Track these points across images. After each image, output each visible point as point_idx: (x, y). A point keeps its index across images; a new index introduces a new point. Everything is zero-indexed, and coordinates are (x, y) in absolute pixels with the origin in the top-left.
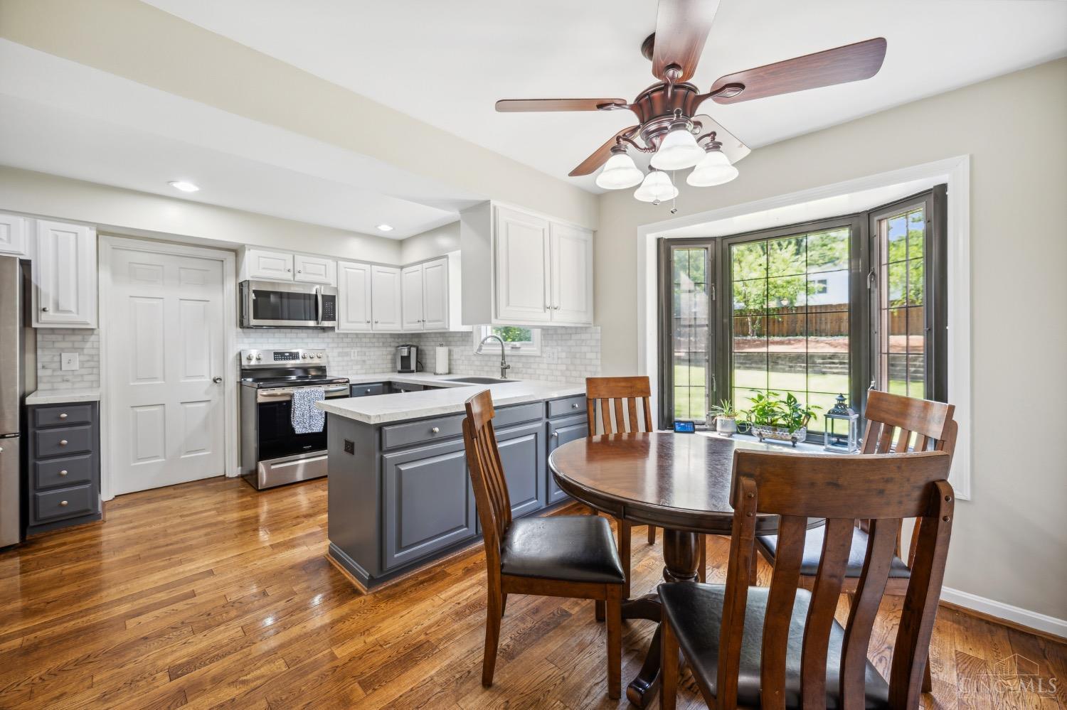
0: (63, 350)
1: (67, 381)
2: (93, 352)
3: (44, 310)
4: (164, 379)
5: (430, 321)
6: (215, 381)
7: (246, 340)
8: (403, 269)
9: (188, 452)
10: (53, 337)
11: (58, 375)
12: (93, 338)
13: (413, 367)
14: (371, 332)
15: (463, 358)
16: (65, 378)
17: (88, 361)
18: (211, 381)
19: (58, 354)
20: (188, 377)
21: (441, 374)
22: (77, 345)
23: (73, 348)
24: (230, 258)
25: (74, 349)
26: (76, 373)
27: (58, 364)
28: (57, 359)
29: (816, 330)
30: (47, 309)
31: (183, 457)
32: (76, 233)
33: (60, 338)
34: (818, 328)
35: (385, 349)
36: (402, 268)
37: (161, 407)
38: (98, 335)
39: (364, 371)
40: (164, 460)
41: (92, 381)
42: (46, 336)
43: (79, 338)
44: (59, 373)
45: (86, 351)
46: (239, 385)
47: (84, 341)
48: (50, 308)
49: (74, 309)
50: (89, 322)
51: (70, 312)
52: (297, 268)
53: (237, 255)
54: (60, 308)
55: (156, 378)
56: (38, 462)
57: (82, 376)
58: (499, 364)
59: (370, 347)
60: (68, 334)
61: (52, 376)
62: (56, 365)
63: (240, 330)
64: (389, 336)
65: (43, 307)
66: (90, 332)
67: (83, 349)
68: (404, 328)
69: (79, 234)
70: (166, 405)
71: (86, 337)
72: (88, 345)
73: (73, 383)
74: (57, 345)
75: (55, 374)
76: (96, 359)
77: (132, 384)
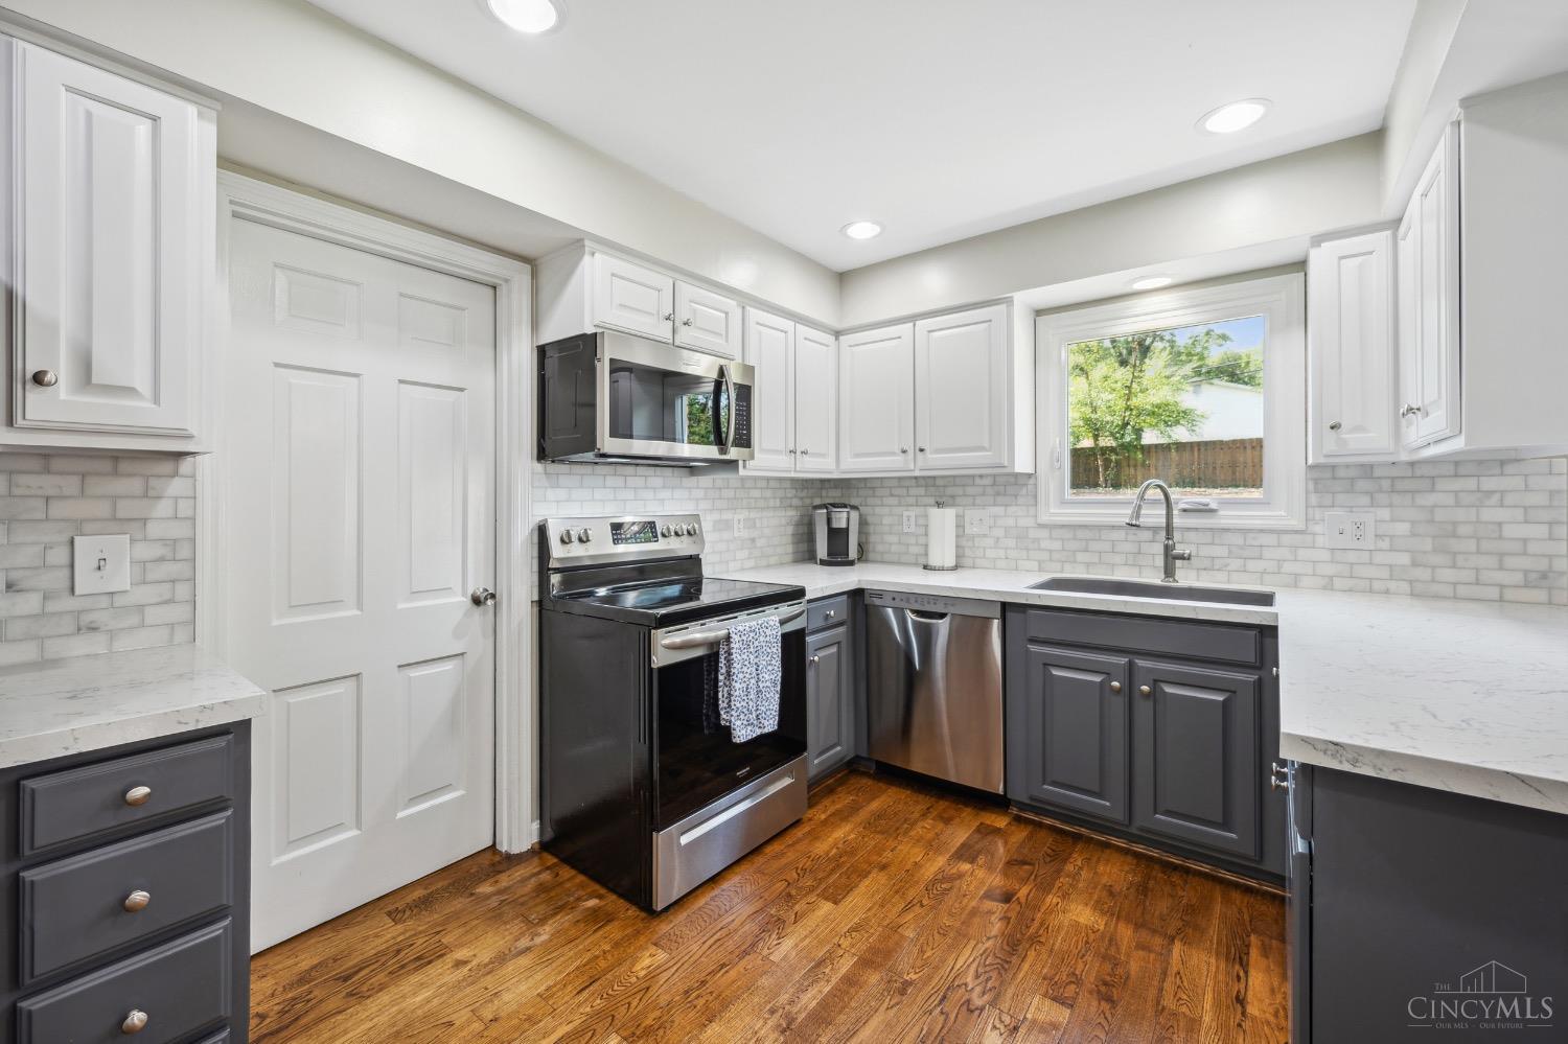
0: (79, 526)
1: (93, 629)
2: (178, 531)
3: (38, 379)
4: (360, 606)
5: (938, 451)
6: (477, 601)
7: (551, 494)
8: (841, 338)
9: (414, 800)
10: (48, 483)
11: (61, 614)
12: (176, 487)
13: (853, 553)
14: (793, 475)
15: (999, 532)
16: (86, 619)
17: (162, 559)
18: (468, 601)
19: (65, 538)
20: (416, 593)
21: (942, 569)
22: (125, 509)
23: (114, 519)
24: (520, 276)
25: (116, 522)
26: (119, 601)
27: (66, 572)
28: (59, 556)
29: (1199, 479)
30: (49, 377)
31: (400, 815)
32: (154, 119)
33: (71, 484)
34: (1202, 476)
35: (783, 514)
36: (837, 334)
37: (352, 683)
38: (193, 476)
39: (752, 563)
40: (354, 833)
41: (172, 626)
42: (23, 479)
43: (134, 485)
44: (68, 604)
45: (154, 529)
46: (536, 609)
47: (146, 496)
48: (62, 371)
49: (142, 383)
50: (193, 431)
51: (129, 391)
52: (682, 315)
53: (534, 275)
54: (95, 380)
55: (335, 603)
56: (24, 1005)
57: (140, 608)
58: (1159, 549)
59: (763, 509)
60: (98, 474)
61: (42, 615)
62: (57, 579)
63: (539, 467)
64: (788, 485)
65: (31, 370)
66: (166, 467)
67: (145, 521)
68: (843, 466)
69: (164, 125)
70: (365, 678)
71: (153, 482)
72: (163, 508)
73: (112, 634)
74: (59, 510)
75: (51, 607)
76: (184, 552)
77: (275, 623)
